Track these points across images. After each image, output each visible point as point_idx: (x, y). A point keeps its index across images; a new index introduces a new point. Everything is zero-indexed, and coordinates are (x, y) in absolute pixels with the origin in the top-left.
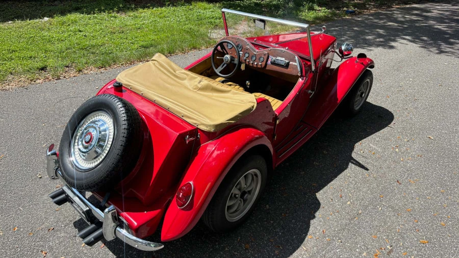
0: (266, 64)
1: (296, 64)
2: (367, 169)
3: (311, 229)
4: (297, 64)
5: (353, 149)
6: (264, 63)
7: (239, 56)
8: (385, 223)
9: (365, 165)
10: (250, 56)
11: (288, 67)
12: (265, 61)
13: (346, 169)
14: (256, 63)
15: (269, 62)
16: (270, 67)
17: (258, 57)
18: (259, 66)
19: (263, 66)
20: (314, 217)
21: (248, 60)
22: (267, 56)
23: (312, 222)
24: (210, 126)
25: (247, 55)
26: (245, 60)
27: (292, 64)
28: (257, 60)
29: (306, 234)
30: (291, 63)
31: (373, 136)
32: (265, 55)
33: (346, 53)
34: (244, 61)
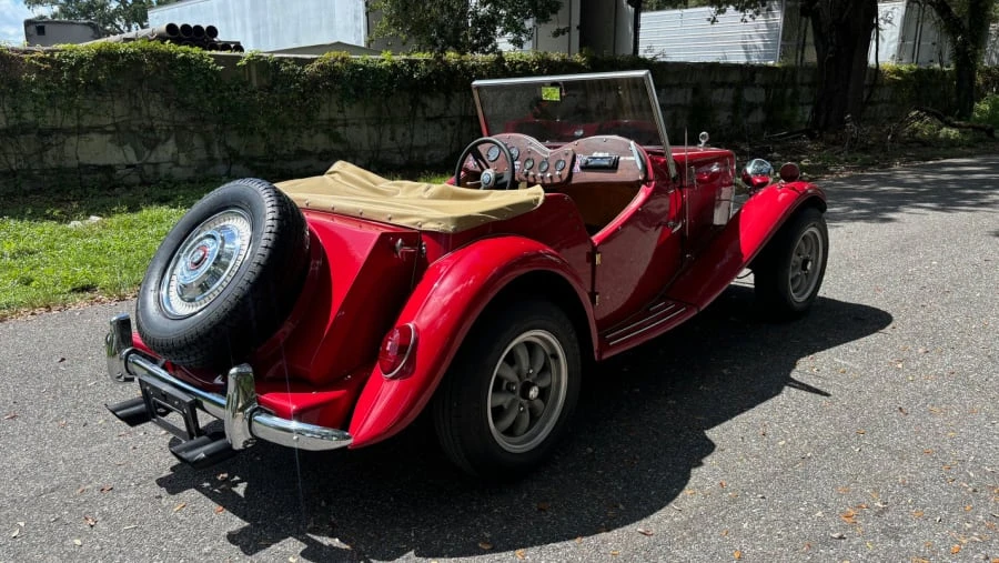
0: (571, 174)
1: (632, 158)
2: (827, 395)
3: (692, 481)
4: (635, 158)
5: (793, 366)
6: (566, 172)
7: (514, 169)
8: (869, 471)
9: (824, 389)
10: (537, 163)
11: (616, 168)
12: (568, 166)
13: (777, 394)
14: (548, 175)
15: (577, 168)
16: (581, 177)
17: (552, 163)
18: (557, 180)
19: (564, 178)
20: (700, 464)
21: (531, 173)
22: (570, 157)
23: (694, 471)
24: (445, 220)
25: (529, 165)
26: (527, 175)
27: (625, 161)
28: (552, 168)
29: (681, 488)
30: (622, 158)
31: (843, 347)
32: (567, 154)
33: (758, 181)
34: (522, 177)
